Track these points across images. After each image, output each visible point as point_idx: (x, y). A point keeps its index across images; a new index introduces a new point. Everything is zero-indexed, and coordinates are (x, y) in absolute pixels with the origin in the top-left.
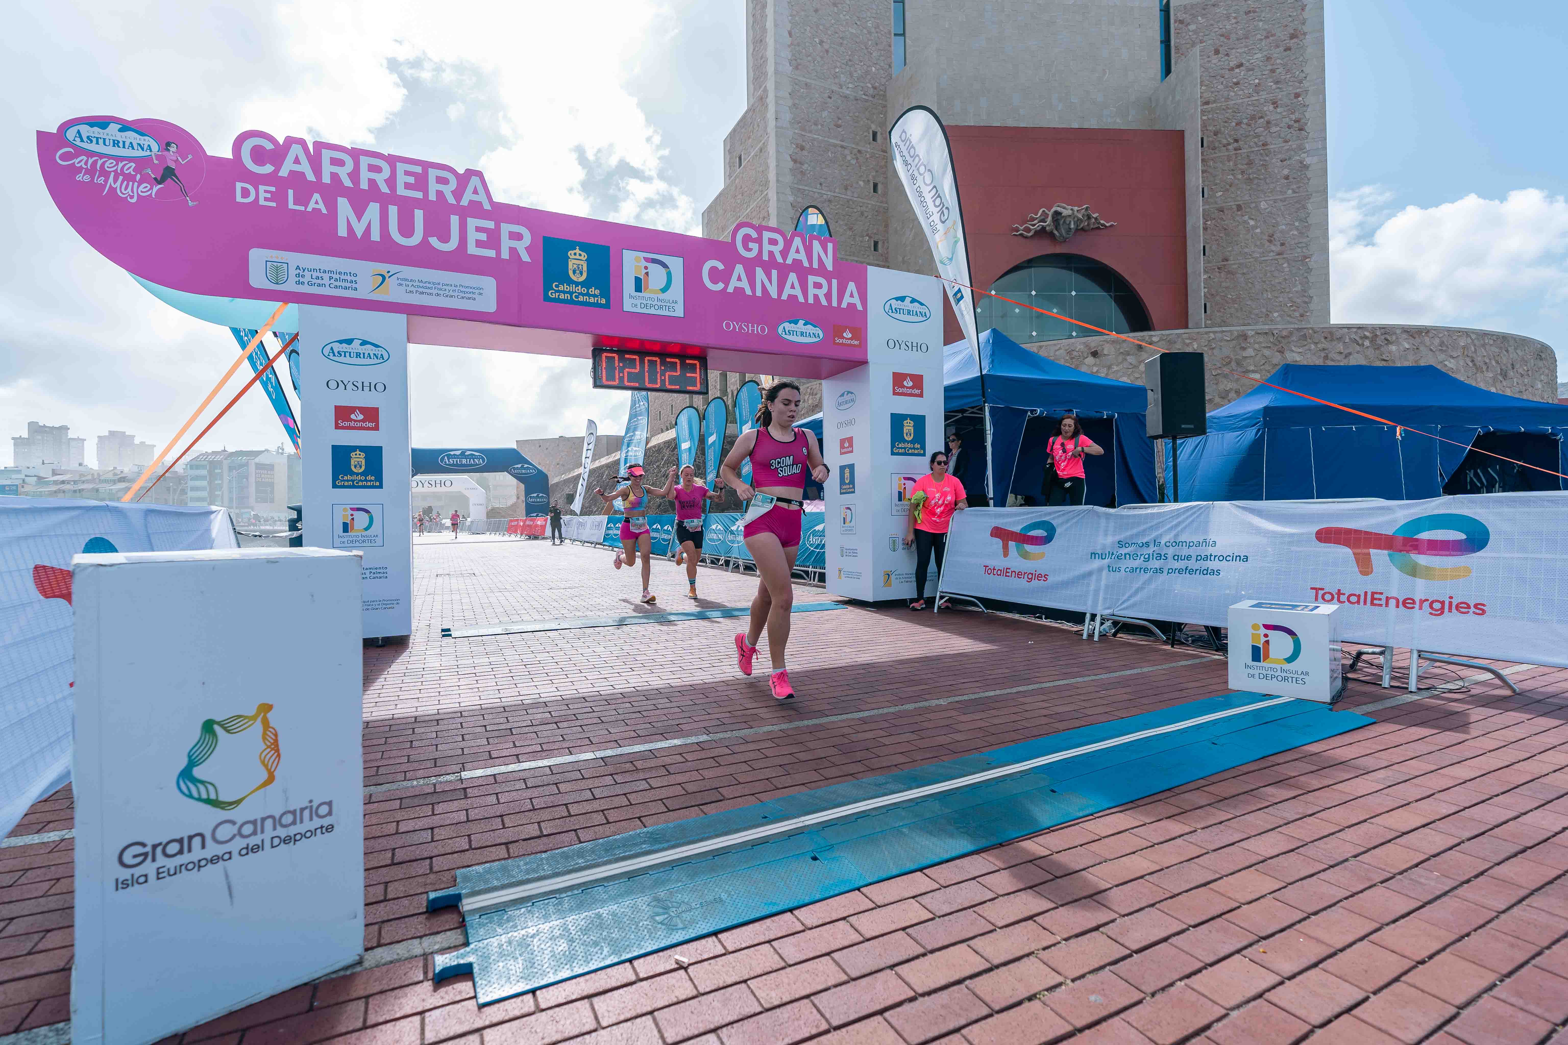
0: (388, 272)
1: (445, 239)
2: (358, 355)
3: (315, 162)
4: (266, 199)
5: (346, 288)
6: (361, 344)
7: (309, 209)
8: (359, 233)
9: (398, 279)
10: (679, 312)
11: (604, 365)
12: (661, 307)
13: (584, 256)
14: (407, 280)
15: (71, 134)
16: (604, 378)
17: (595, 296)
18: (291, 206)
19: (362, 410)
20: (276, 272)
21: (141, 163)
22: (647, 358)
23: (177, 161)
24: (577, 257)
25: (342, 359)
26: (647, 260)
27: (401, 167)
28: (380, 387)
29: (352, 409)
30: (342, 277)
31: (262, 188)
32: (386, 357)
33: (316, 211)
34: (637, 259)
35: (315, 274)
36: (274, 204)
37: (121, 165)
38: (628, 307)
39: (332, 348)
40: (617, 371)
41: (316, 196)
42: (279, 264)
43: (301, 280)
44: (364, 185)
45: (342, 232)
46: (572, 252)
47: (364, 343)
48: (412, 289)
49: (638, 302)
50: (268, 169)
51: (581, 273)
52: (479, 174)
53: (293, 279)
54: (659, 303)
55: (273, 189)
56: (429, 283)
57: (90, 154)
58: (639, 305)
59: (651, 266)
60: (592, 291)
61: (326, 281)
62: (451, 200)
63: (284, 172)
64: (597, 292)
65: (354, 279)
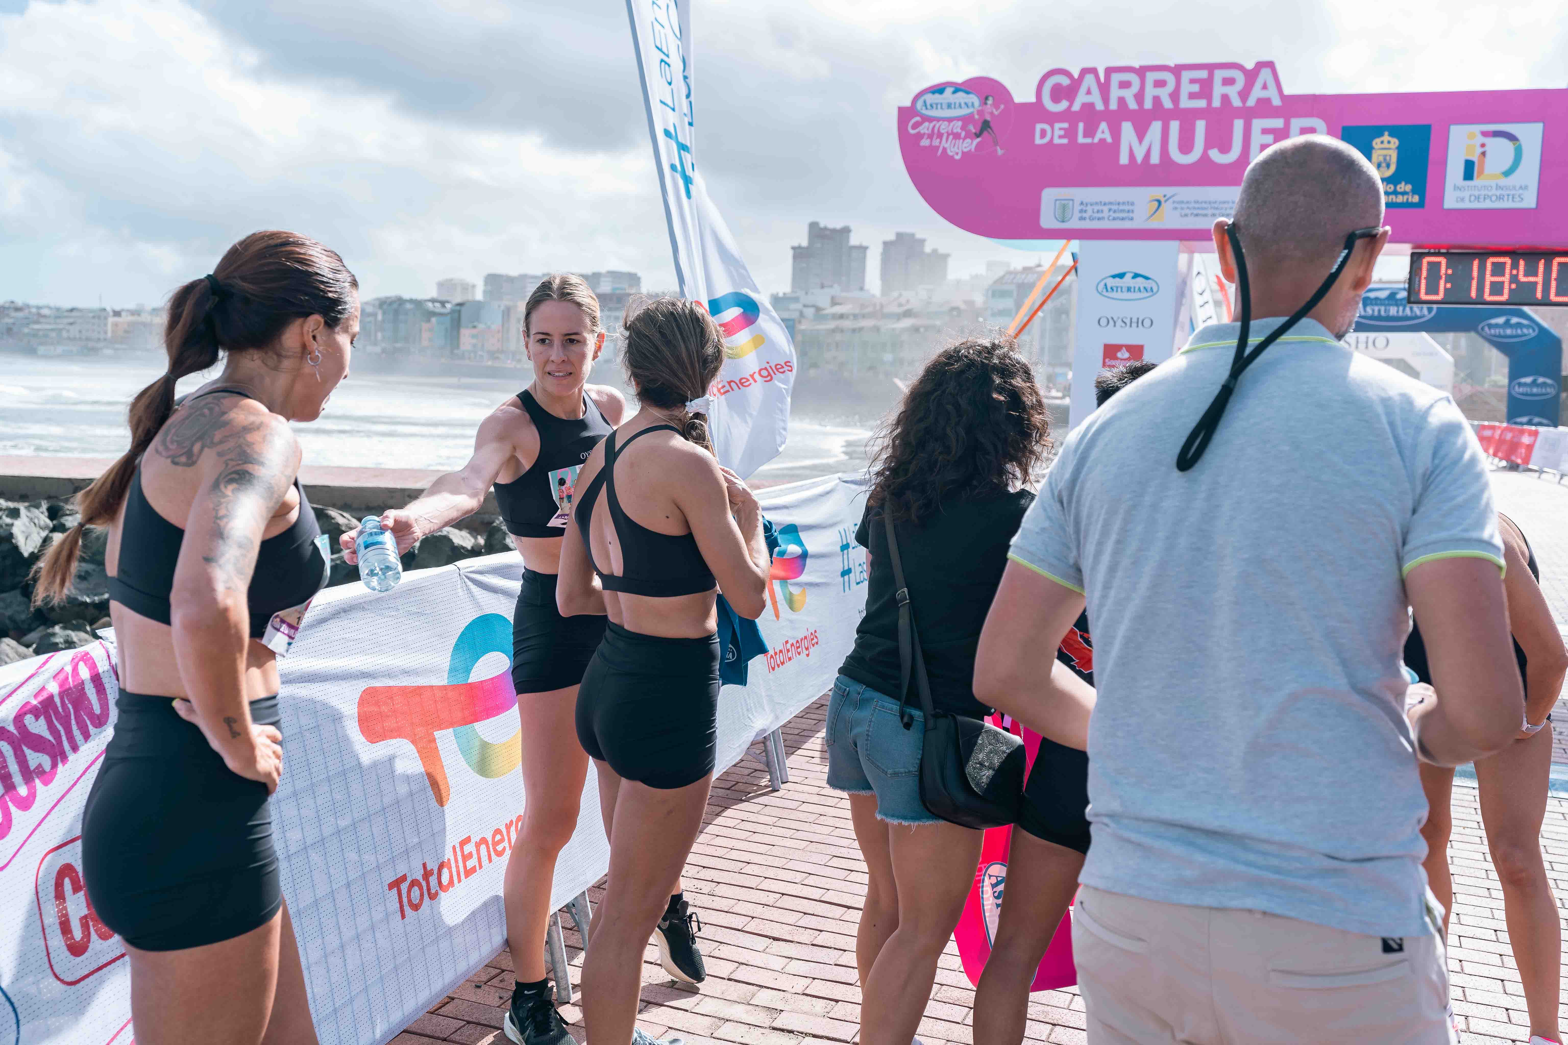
0: (1165, 196)
1: (1225, 149)
2: (1129, 289)
3: (1104, 89)
4: (1060, 137)
5: (1123, 219)
6: (1134, 277)
7: (1096, 140)
8: (1139, 157)
9: (1174, 202)
10: (1529, 201)
11: (1424, 273)
12: (1500, 198)
13: (1395, 142)
14: (1182, 202)
15: (919, 105)
16: (1423, 290)
17: (1404, 193)
18: (1081, 140)
19: (1130, 348)
20: (1063, 211)
21: (966, 120)
22: (1491, 260)
23: (992, 114)
24: (1386, 145)
25: (1114, 295)
26: (1485, 134)
27: (1186, 75)
28: (1147, 323)
29: (1118, 348)
30: (1121, 207)
31: (1057, 126)
32: (1155, 290)
33: (1102, 141)
34: (1471, 136)
35: (1096, 208)
36: (1065, 141)
37: (952, 124)
38: (1451, 201)
39: (1106, 285)
40: (1442, 283)
41: (1103, 126)
42: (1066, 202)
43: (1084, 215)
44: (1148, 104)
45: (1124, 159)
46: (1378, 140)
47: (1136, 276)
48: (1188, 212)
49: (1466, 194)
50: (1064, 105)
51: (1388, 166)
52: (1270, 65)
53: (1077, 215)
54: (1498, 193)
55: (1065, 125)
56: (1205, 202)
57: (930, 119)
58: (1467, 199)
59: (1490, 142)
60: (1402, 187)
61: (1106, 214)
62: (1236, 102)
63: (1076, 107)
64: (1408, 188)
65: (1130, 208)
